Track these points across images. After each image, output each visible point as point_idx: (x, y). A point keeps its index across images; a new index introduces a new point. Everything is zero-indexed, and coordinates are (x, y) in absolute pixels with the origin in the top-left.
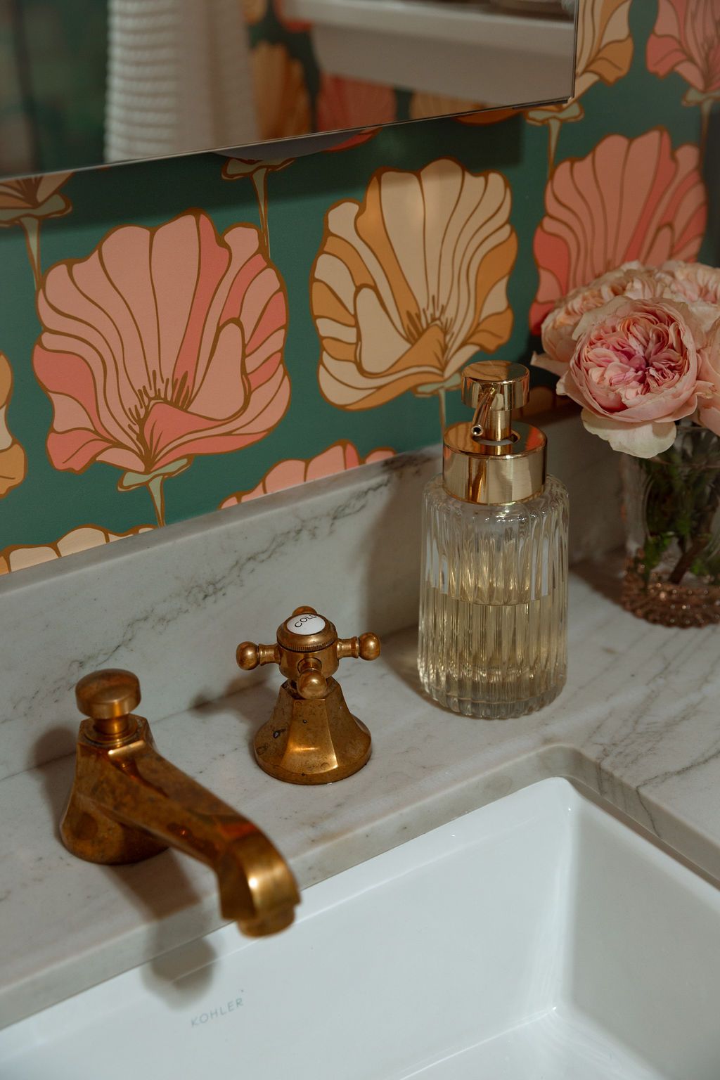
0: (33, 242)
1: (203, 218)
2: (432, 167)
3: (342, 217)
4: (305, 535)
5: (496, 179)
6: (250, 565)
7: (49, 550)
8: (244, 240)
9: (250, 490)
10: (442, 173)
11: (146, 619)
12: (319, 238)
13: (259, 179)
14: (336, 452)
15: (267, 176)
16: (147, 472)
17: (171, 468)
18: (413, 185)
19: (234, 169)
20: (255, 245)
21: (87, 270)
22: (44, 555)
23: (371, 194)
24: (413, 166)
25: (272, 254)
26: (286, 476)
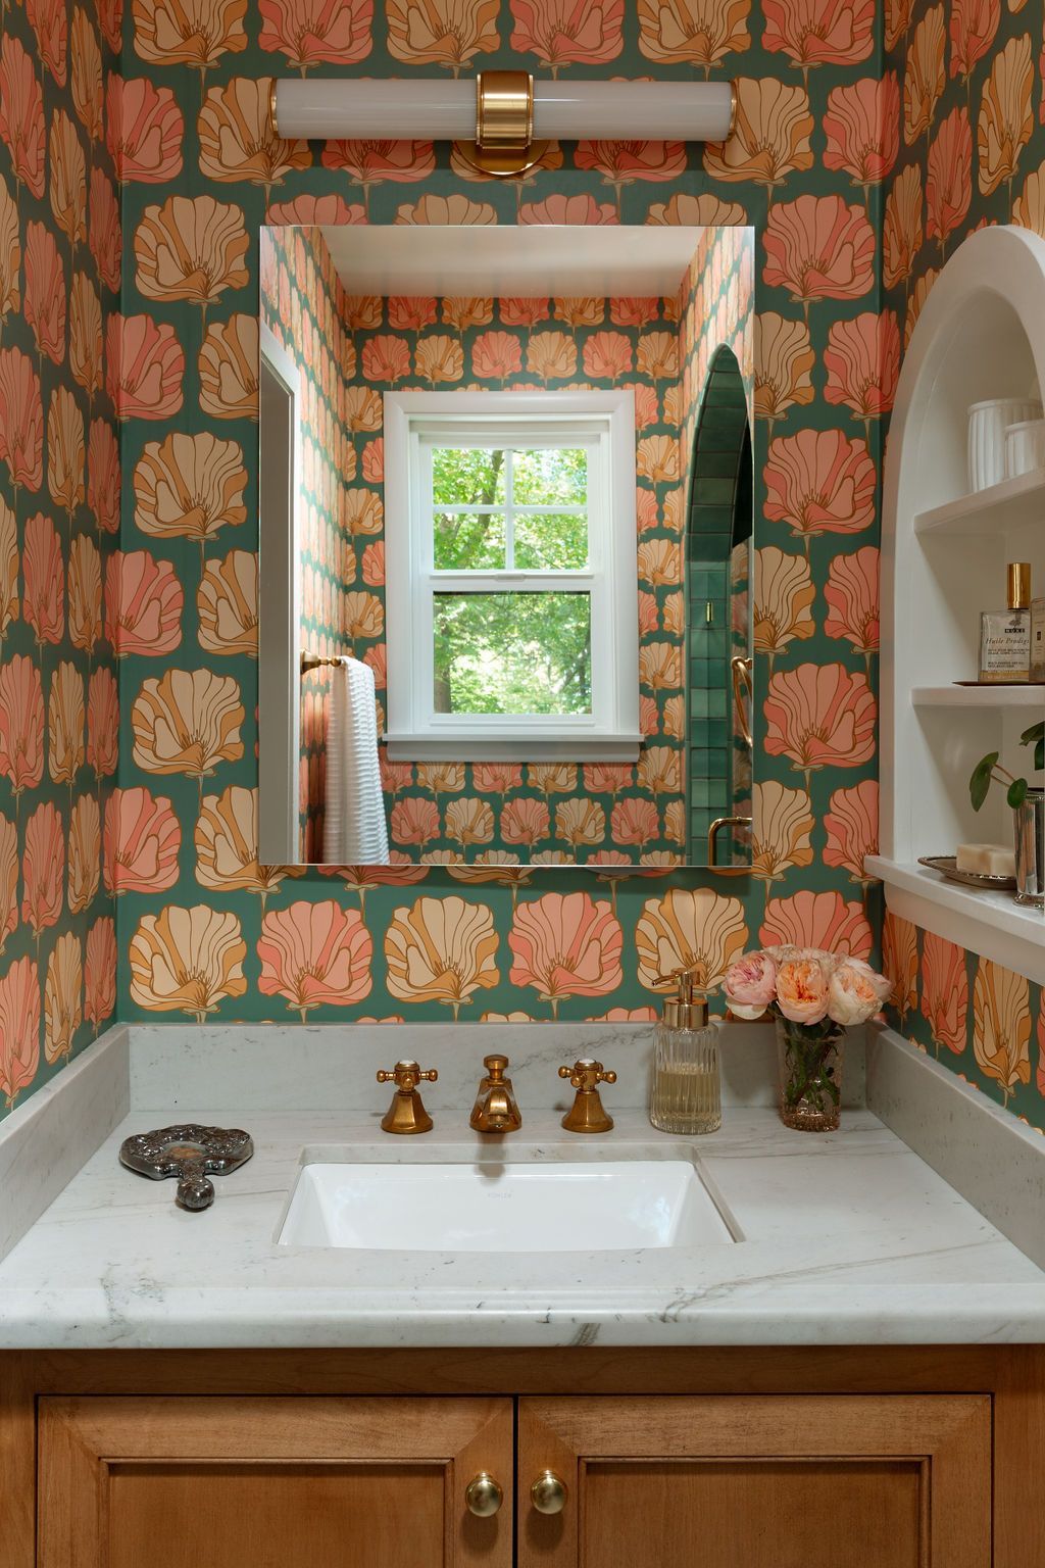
0: (515, 892)
1: (586, 895)
2: (699, 890)
3: (652, 905)
4: (617, 1041)
5: (735, 901)
6: (589, 1047)
7: (503, 1017)
8: (604, 907)
9: (600, 1017)
10: (704, 894)
11: (537, 1056)
12: (641, 912)
13: (613, 884)
14: (645, 1011)
15: (617, 883)
16: (551, 995)
17: (563, 997)
18: (689, 897)
19: (602, 878)
20: (609, 910)
21: (535, 906)
22: (502, 1018)
23: (667, 898)
24: (690, 888)
25: (617, 914)
26: (617, 1014)
